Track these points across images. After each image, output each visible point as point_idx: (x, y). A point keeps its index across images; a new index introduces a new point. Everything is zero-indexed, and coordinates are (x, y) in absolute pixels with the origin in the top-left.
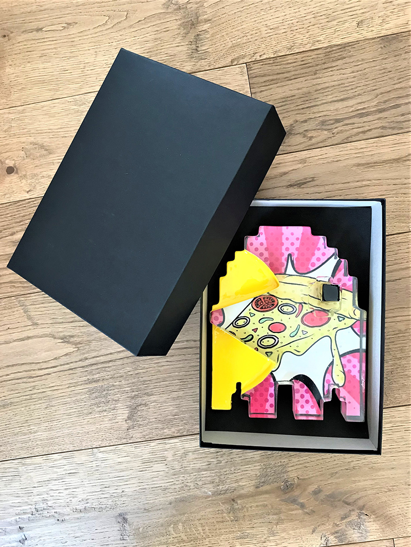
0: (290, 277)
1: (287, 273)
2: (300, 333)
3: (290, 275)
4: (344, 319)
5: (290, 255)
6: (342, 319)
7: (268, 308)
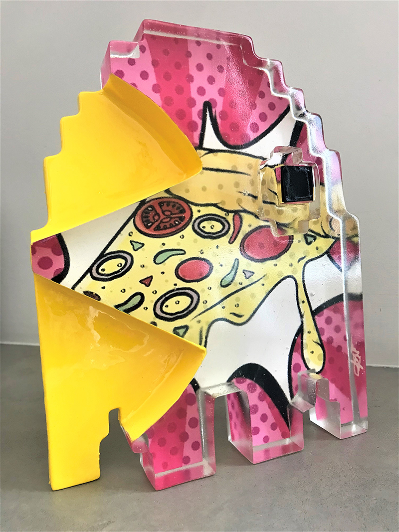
2: (240, 277)
6: (312, 239)
7: (172, 226)
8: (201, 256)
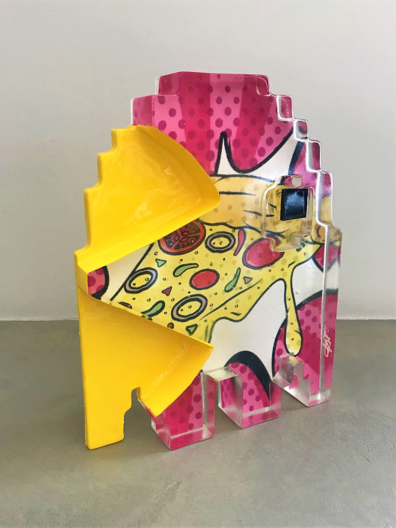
0: (224, 180)
1: (219, 173)
3: (224, 177)
4: (304, 246)
7: (189, 244)
8: (211, 268)
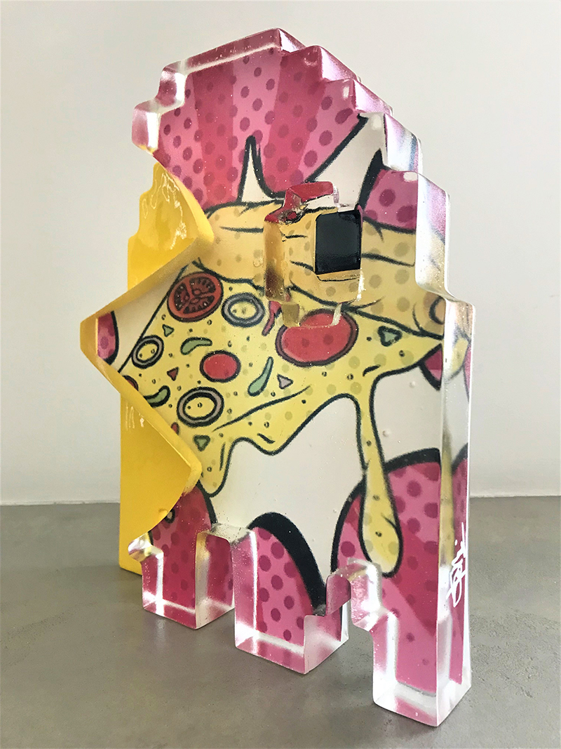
4: (398, 337)
5: (251, 141)
6: (393, 336)
7: (200, 309)
8: (229, 350)
